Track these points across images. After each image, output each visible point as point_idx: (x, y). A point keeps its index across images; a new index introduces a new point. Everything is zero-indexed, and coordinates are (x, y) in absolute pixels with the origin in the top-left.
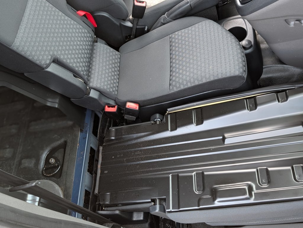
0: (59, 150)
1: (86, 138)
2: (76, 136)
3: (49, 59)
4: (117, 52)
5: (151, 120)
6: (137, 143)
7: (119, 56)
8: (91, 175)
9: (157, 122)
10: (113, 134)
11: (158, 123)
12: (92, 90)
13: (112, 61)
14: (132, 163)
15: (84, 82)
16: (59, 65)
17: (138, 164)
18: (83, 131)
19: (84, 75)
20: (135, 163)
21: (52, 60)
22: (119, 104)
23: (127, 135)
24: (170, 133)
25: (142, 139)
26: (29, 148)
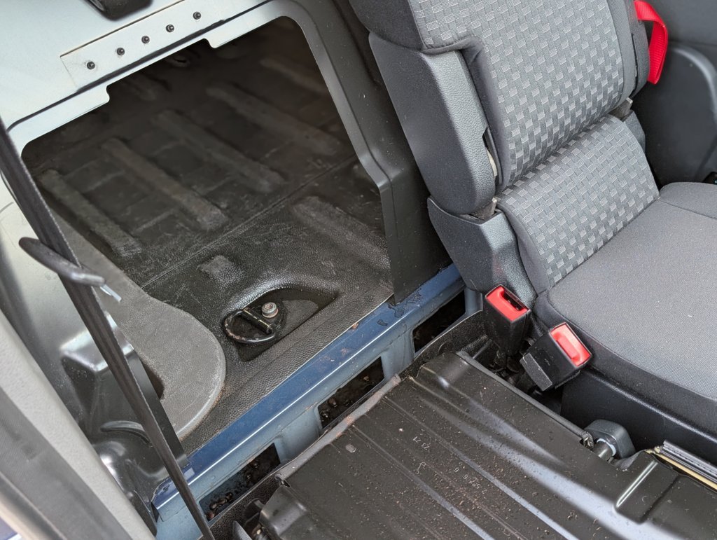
0: (308, 302)
1: (387, 325)
2: (369, 302)
3: (457, 34)
4: (653, 186)
5: (589, 428)
6: (493, 453)
7: (650, 199)
8: (321, 427)
9: (601, 451)
10: (455, 371)
11: (600, 456)
12: (500, 217)
13: (620, 195)
14: (431, 492)
15: (497, 178)
16: (471, 77)
17: (444, 509)
18: (395, 305)
19: (513, 156)
20: (439, 499)
21: (461, 43)
22: (540, 313)
23: (485, 406)
24: (610, 513)
25: (516, 453)
26: (257, 243)
